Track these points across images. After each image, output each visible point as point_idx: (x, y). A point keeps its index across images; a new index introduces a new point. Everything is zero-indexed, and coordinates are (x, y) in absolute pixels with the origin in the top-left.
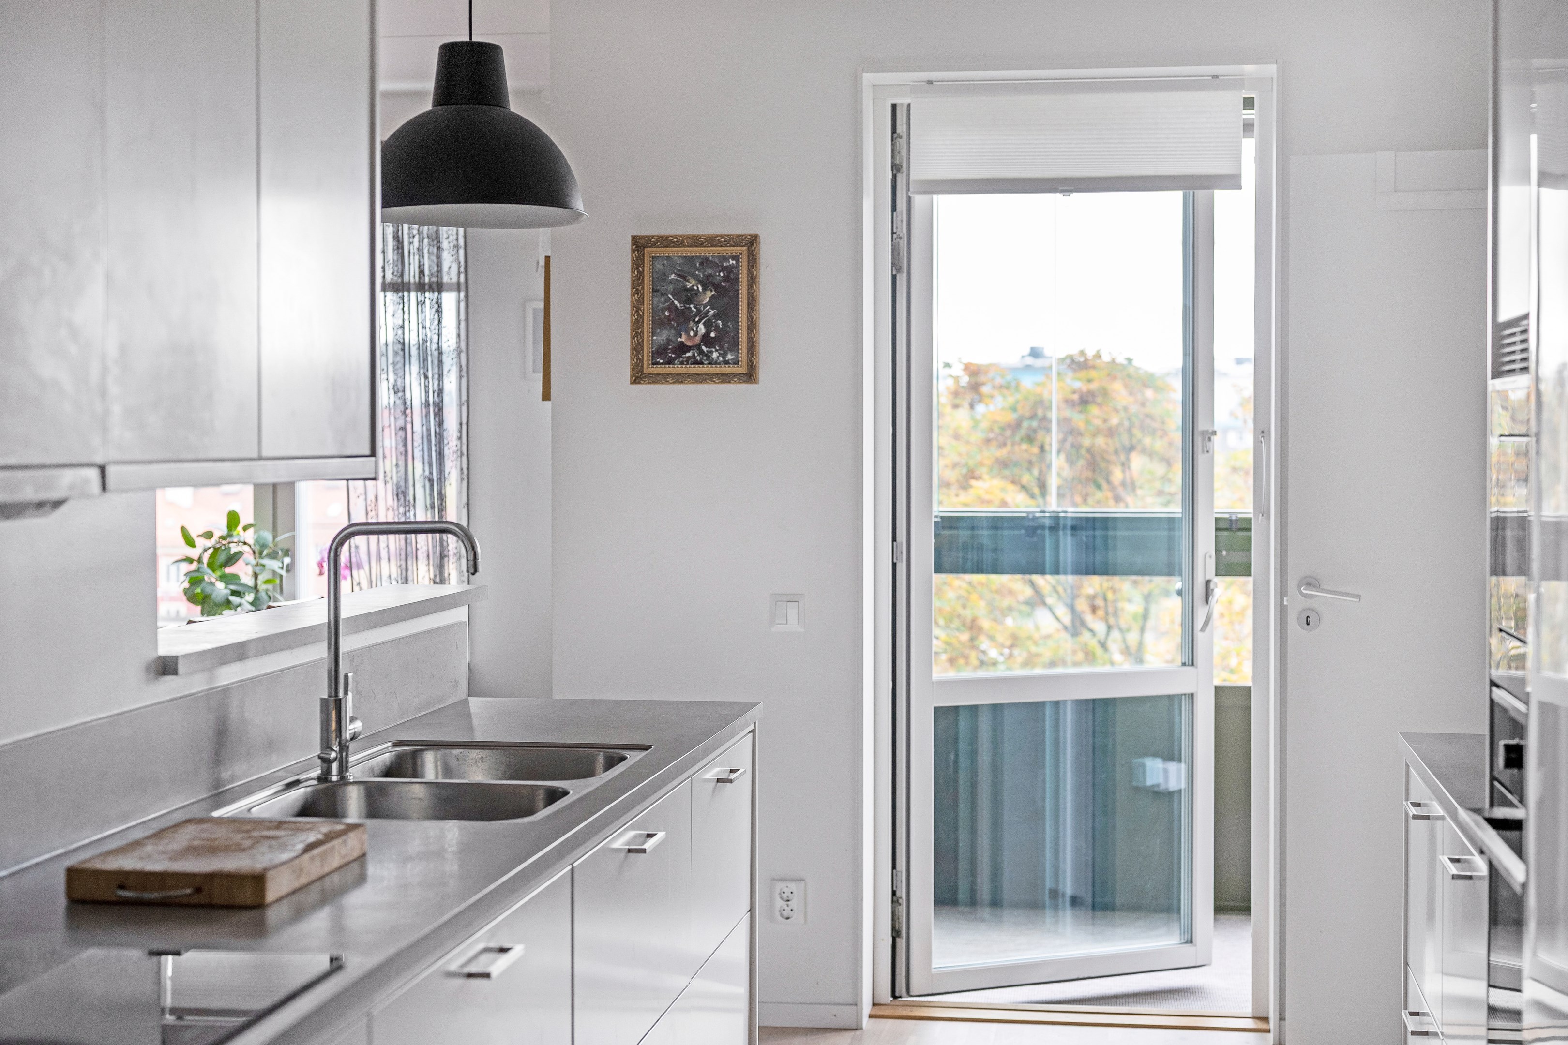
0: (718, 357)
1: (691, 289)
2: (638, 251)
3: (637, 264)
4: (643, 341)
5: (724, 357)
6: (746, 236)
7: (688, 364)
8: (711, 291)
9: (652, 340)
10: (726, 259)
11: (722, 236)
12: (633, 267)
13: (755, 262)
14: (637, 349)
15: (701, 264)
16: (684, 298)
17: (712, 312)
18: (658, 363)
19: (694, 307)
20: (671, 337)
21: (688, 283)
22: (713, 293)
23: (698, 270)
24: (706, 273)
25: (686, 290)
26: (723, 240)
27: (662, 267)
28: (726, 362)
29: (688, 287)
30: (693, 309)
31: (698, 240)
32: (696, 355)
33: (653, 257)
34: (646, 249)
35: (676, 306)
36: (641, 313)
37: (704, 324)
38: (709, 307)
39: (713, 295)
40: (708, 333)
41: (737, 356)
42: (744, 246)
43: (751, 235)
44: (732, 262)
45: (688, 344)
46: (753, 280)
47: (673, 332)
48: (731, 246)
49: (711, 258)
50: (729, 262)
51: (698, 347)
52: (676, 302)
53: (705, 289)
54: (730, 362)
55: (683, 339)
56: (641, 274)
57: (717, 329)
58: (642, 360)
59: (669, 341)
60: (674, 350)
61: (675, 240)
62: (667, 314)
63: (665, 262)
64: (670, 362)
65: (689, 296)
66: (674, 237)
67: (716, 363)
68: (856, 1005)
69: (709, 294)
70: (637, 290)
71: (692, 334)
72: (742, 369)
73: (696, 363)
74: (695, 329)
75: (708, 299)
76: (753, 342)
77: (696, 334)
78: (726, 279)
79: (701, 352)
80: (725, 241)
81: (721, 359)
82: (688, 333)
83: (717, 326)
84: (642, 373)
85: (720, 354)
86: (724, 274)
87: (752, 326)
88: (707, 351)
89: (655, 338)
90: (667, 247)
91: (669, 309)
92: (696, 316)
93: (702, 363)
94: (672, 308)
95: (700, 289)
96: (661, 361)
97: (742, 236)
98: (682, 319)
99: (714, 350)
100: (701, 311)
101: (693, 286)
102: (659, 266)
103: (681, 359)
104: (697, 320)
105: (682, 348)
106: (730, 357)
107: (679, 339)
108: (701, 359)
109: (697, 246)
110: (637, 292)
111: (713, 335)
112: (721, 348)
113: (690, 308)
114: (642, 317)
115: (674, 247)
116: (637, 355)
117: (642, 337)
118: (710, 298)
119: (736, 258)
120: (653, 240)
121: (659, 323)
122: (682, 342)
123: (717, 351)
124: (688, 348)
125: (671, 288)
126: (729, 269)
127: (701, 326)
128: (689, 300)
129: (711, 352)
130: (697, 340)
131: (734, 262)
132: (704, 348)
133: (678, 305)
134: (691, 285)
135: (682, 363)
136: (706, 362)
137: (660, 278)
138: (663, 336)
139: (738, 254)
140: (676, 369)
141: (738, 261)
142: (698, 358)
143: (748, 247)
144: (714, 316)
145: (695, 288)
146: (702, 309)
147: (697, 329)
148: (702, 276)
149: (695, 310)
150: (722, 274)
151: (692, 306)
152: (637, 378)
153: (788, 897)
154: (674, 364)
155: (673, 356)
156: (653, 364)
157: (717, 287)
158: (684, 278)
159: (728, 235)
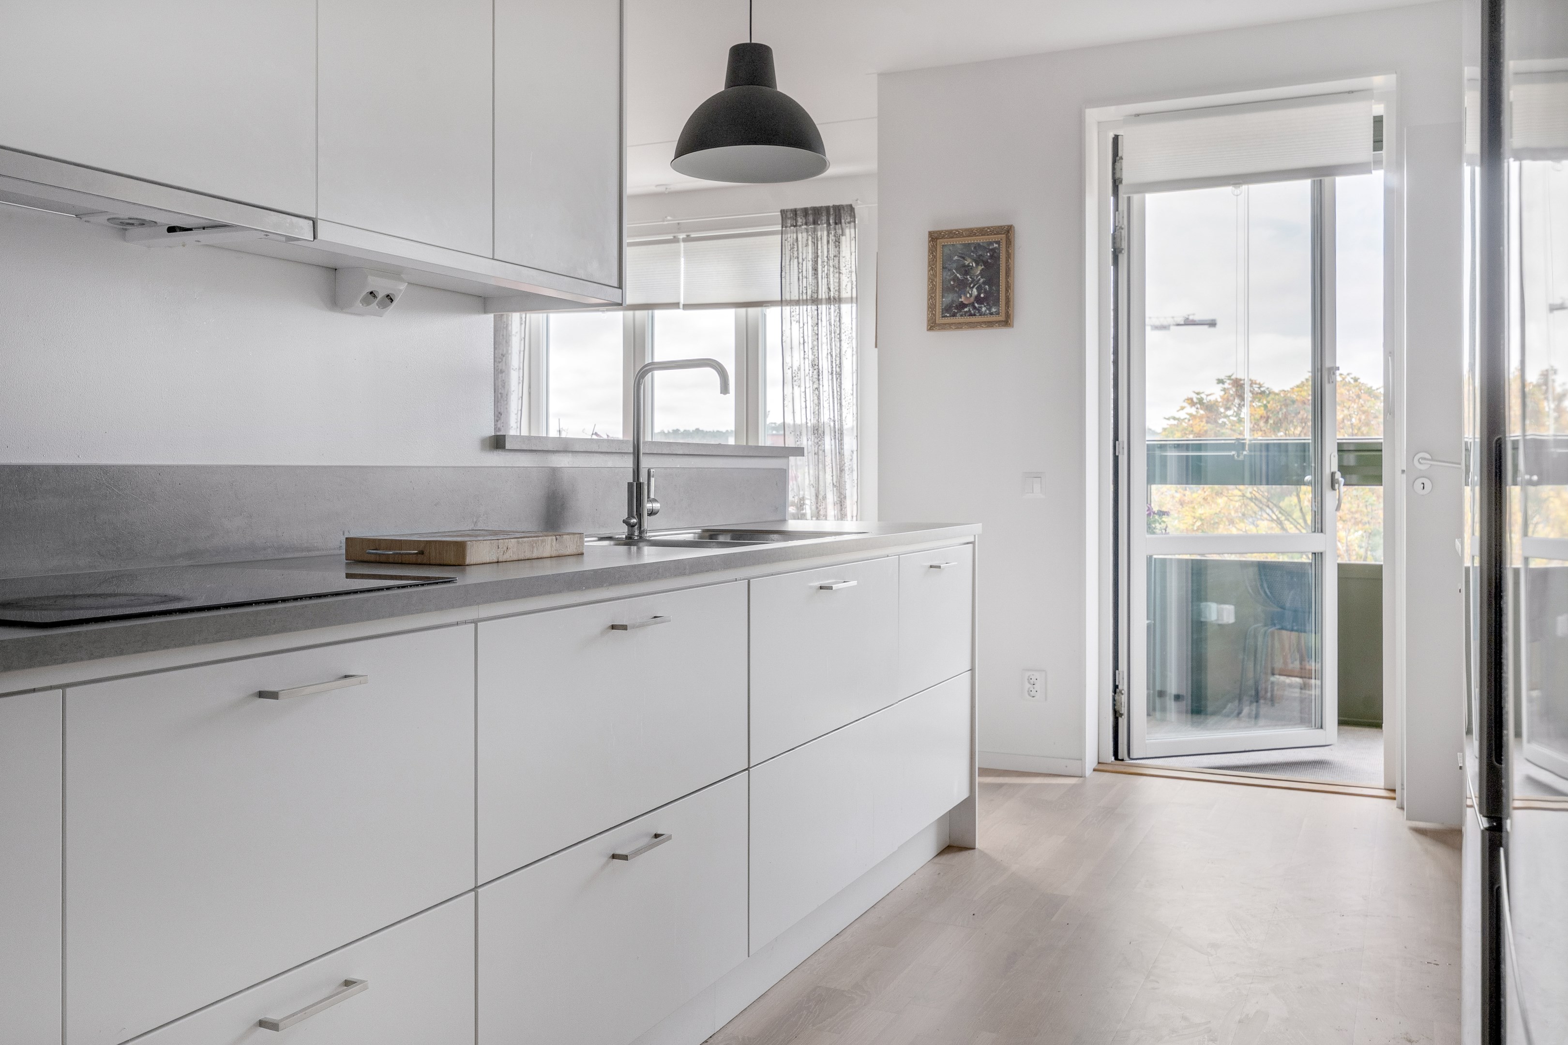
0: (986, 311)
1: (968, 266)
2: (933, 241)
3: (932, 250)
4: (936, 302)
5: (990, 311)
6: (1004, 226)
7: (965, 316)
8: (981, 266)
9: (942, 300)
10: (991, 243)
11: (988, 228)
12: (929, 252)
13: (1010, 244)
14: (931, 307)
15: (975, 248)
16: (963, 272)
17: (982, 280)
18: (946, 316)
19: (970, 278)
20: (955, 299)
21: (966, 262)
22: (983, 267)
23: (972, 252)
24: (978, 254)
25: (964, 266)
26: (989, 230)
27: (949, 252)
28: (991, 314)
29: (966, 264)
30: (969, 279)
31: (972, 231)
32: (971, 309)
33: (943, 245)
34: (938, 241)
35: (958, 277)
36: (935, 283)
37: (976, 289)
38: (979, 277)
39: (983, 269)
40: (979, 294)
41: (999, 310)
42: (1003, 234)
43: (1008, 226)
44: (996, 245)
45: (966, 302)
46: (1009, 256)
47: (956, 295)
48: (995, 234)
49: (981, 244)
50: (993, 245)
51: (973, 304)
52: (958, 275)
53: (977, 264)
54: (994, 313)
55: (962, 299)
56: (935, 257)
57: (985, 292)
58: (935, 315)
59: (953, 301)
60: (957, 307)
61: (957, 233)
62: (952, 283)
63: (951, 248)
64: (954, 315)
65: (966, 270)
66: (957, 230)
67: (984, 315)
68: (1081, 760)
69: (980, 268)
70: (932, 268)
71: (968, 295)
72: (1002, 318)
73: (971, 315)
74: (970, 292)
75: (979, 272)
76: (1009, 299)
77: (971, 295)
78: (992, 257)
79: (975, 308)
80: (990, 231)
81: (988, 312)
82: (965, 295)
83: (985, 289)
84: (936, 324)
85: (987, 308)
86: (990, 254)
87: (1008, 287)
88: (979, 307)
89: (944, 300)
90: (952, 238)
91: (954, 280)
92: (972, 282)
93: (975, 315)
94: (955, 279)
95: (974, 265)
96: (948, 315)
97: (1001, 227)
98: (962, 285)
99: (983, 306)
100: (975, 280)
101: (969, 263)
102: (946, 251)
103: (961, 313)
104: (972, 286)
105: (963, 305)
106: (994, 310)
107: (960, 300)
108: (974, 313)
109: (972, 236)
110: (932, 269)
111: (982, 295)
112: (988, 304)
113: (967, 278)
114: (935, 286)
115: (956, 237)
116: (932, 311)
117: (935, 299)
118: (981, 271)
119: (998, 243)
120: (942, 233)
121: (946, 290)
122: (962, 302)
123: (985, 306)
124: (965, 306)
125: (955, 265)
126: (993, 250)
127: (975, 290)
128: (966, 273)
129: (981, 307)
130: (972, 299)
131: (997, 245)
132: (976, 305)
133: (960, 277)
134: (968, 263)
135: (961, 316)
136: (977, 314)
137: (948, 258)
138: (949, 298)
139: (1000, 240)
140: (958, 319)
141: (999, 245)
142: (972, 312)
143: (1006, 235)
144: (984, 283)
145: (971, 264)
146: (975, 278)
147: (972, 292)
148: (975, 256)
149: (971, 279)
150: (989, 254)
151: (968, 277)
152: (932, 326)
153: (1034, 682)
154: (956, 316)
155: (956, 311)
156: (942, 317)
157: (985, 263)
158: (964, 258)
159: (992, 227)
